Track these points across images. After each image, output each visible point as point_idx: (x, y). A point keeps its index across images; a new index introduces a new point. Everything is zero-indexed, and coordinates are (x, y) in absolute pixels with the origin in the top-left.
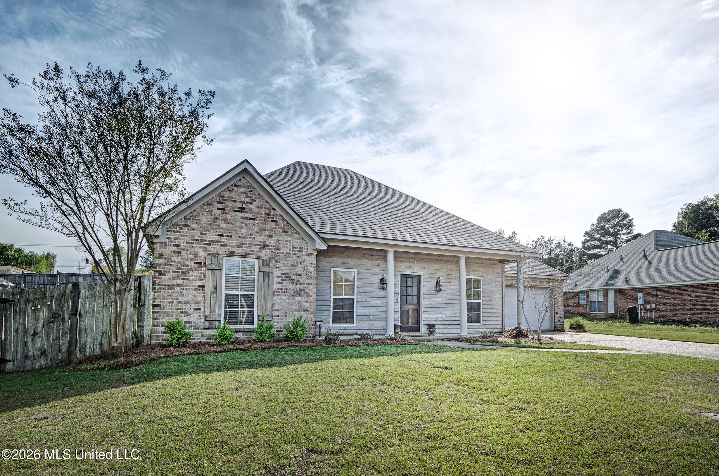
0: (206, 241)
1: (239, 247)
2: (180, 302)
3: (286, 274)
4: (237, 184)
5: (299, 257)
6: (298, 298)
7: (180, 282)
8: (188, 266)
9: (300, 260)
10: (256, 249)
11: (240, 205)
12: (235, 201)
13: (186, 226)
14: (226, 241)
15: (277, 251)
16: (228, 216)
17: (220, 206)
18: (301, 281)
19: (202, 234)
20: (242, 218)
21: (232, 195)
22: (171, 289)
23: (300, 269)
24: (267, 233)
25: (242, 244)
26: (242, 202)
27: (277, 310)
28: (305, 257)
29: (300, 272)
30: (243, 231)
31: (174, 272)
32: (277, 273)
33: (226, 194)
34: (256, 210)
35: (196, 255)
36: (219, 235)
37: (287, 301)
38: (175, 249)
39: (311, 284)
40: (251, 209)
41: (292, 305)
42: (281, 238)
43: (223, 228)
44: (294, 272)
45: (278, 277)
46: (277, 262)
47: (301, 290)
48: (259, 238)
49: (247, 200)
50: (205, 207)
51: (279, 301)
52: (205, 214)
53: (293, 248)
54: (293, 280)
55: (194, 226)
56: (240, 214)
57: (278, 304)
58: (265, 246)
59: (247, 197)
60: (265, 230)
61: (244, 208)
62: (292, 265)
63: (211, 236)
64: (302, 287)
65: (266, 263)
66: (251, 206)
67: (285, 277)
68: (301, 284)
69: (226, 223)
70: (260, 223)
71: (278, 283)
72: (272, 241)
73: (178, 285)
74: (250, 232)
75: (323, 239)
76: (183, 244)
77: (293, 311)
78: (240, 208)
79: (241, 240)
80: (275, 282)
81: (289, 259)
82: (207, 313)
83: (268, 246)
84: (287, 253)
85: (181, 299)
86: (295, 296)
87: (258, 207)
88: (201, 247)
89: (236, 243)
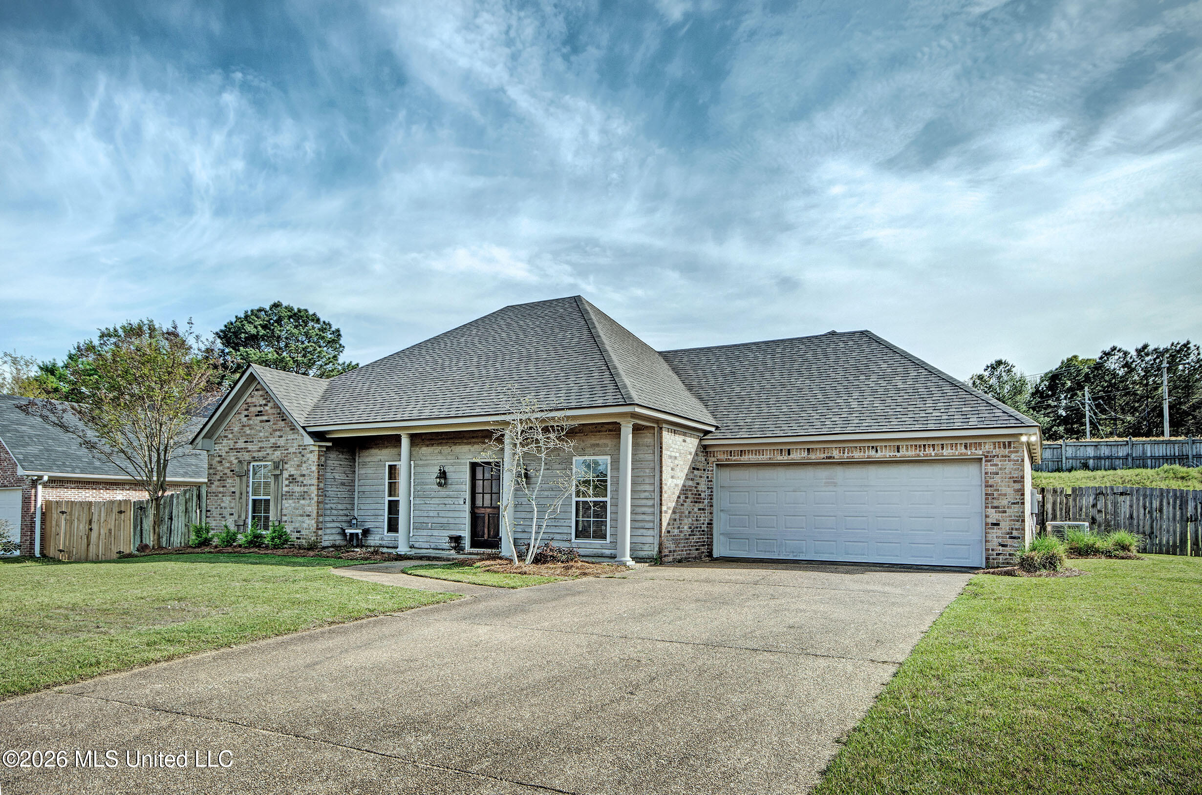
0: (237, 449)
1: (259, 451)
2: (221, 508)
3: (293, 475)
4: (257, 388)
5: (303, 456)
6: (302, 502)
7: (221, 489)
8: (226, 474)
9: (304, 459)
10: (269, 451)
11: (259, 409)
12: (255, 406)
13: (226, 437)
14: (250, 446)
15: (286, 452)
16: (251, 422)
17: (246, 413)
18: (305, 482)
19: (235, 443)
20: (262, 421)
21: (254, 400)
22: (216, 496)
23: (304, 469)
24: (278, 433)
25: (260, 448)
26: (261, 406)
27: (285, 515)
28: (308, 455)
29: (304, 473)
30: (262, 434)
31: (219, 480)
32: (286, 474)
33: (249, 400)
34: (270, 411)
35: (231, 462)
36: (246, 442)
37: (293, 505)
38: (218, 459)
39: (313, 485)
40: (267, 411)
41: (297, 509)
42: (289, 438)
43: (247, 435)
44: (299, 472)
45: (287, 479)
46: (286, 463)
47: (304, 492)
48: (272, 440)
49: (264, 402)
50: (236, 416)
51: (287, 505)
52: (237, 423)
53: (299, 446)
54: (298, 482)
55: (230, 436)
56: (259, 418)
57: (286, 508)
58: (276, 447)
59: (264, 399)
60: (276, 430)
61: (261, 412)
62: (298, 466)
63: (241, 444)
64: (305, 489)
65: (276, 466)
66: (267, 408)
67: (292, 479)
68: (304, 485)
69: (250, 429)
70: (274, 424)
71: (287, 486)
72: (281, 442)
73: (220, 492)
74: (266, 434)
75: (310, 433)
76: (224, 454)
77: (297, 516)
78: (259, 412)
79: (260, 445)
80: (284, 485)
81: (295, 459)
82: (236, 518)
83: (279, 447)
84: (293, 453)
85: (222, 505)
86: (300, 499)
87: (272, 408)
88: (234, 455)
89: (256, 448)
